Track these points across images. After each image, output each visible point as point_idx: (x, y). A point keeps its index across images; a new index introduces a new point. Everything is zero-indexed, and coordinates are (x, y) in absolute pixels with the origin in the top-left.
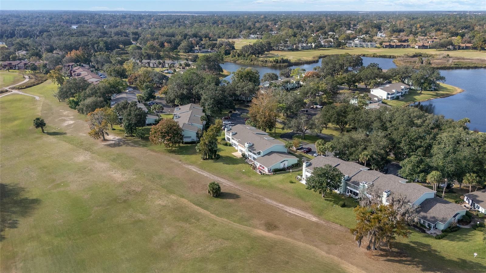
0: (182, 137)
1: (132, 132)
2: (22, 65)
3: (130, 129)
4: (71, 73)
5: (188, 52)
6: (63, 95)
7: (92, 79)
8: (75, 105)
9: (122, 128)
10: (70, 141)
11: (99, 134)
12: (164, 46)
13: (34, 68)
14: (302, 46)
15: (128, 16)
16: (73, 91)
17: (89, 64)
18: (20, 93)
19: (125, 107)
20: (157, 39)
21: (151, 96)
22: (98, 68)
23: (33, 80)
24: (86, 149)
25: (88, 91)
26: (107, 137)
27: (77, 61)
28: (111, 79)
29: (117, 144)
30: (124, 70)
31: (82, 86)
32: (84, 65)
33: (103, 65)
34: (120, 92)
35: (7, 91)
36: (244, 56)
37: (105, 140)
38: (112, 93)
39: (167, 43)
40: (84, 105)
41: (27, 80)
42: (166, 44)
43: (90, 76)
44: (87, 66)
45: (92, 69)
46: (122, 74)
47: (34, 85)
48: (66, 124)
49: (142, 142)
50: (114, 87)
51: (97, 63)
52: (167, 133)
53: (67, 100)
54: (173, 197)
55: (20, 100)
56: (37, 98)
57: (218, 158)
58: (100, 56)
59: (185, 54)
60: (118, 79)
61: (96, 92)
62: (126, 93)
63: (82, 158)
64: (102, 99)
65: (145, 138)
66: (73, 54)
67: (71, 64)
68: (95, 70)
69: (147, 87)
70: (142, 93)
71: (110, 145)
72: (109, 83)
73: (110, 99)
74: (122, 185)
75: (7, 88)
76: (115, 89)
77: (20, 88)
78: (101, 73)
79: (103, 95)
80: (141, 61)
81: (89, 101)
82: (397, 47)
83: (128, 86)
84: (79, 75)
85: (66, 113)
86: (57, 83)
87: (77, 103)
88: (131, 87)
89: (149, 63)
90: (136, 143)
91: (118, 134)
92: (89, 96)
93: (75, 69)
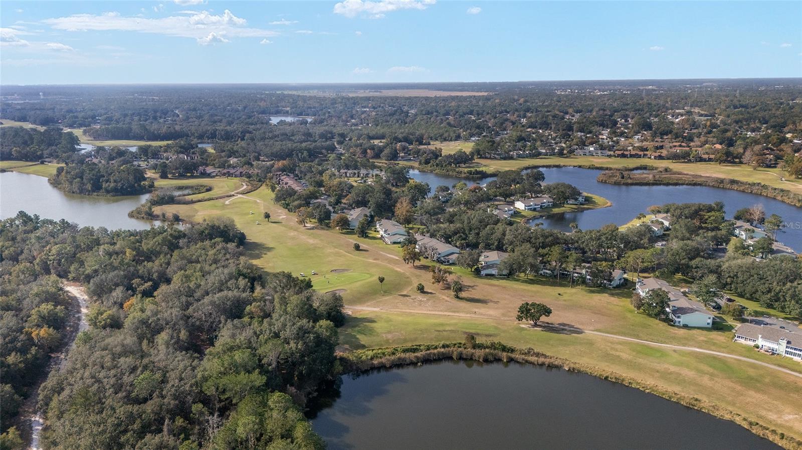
0: (349, 225)
1: (321, 223)
2: (238, 173)
3: (321, 221)
4: (279, 182)
5: (391, 160)
6: (278, 199)
7: (297, 187)
8: (286, 206)
9: (316, 221)
10: (285, 226)
11: (302, 222)
12: (367, 153)
13: (249, 176)
14: (517, 154)
15: (339, 100)
16: (285, 196)
17: (293, 173)
18: (245, 197)
19: (318, 207)
20: (361, 146)
21: (338, 202)
22: (301, 177)
23: (250, 187)
24: (295, 230)
25: (295, 197)
26: (307, 225)
27: (283, 170)
28: (311, 188)
29: (312, 228)
30: (322, 181)
31: (291, 193)
32: (290, 174)
33: (305, 175)
34: (317, 198)
35: (234, 195)
36: (442, 166)
37: (305, 226)
38: (311, 198)
39: (370, 149)
40: (292, 206)
41: (245, 187)
42: (368, 151)
43: (295, 185)
44: (292, 176)
45: (296, 178)
46: (320, 184)
47: (252, 191)
48: (281, 217)
49: (326, 228)
50: (313, 195)
51: (301, 173)
52: (340, 222)
53: (280, 203)
54: (336, 250)
55: (247, 202)
56: (258, 201)
57: (367, 237)
58: (304, 166)
59: (387, 162)
60: (316, 189)
61: (301, 198)
62: (321, 199)
63: (292, 234)
64: (304, 202)
65: (328, 226)
66: (280, 164)
67: (279, 173)
68: (298, 178)
69: (336, 195)
70: (332, 199)
71: (308, 229)
72: (310, 192)
73: (310, 203)
74: (312, 244)
75: (233, 193)
76: (314, 195)
77: (243, 193)
78: (303, 181)
79: (305, 199)
80: (339, 171)
81: (296, 203)
82: (632, 156)
83: (323, 194)
84: (286, 184)
85: (280, 211)
86: (270, 190)
87: (288, 205)
88: (326, 195)
89: (346, 173)
90: (323, 229)
91: (313, 224)
92: (296, 200)
93: (282, 178)
